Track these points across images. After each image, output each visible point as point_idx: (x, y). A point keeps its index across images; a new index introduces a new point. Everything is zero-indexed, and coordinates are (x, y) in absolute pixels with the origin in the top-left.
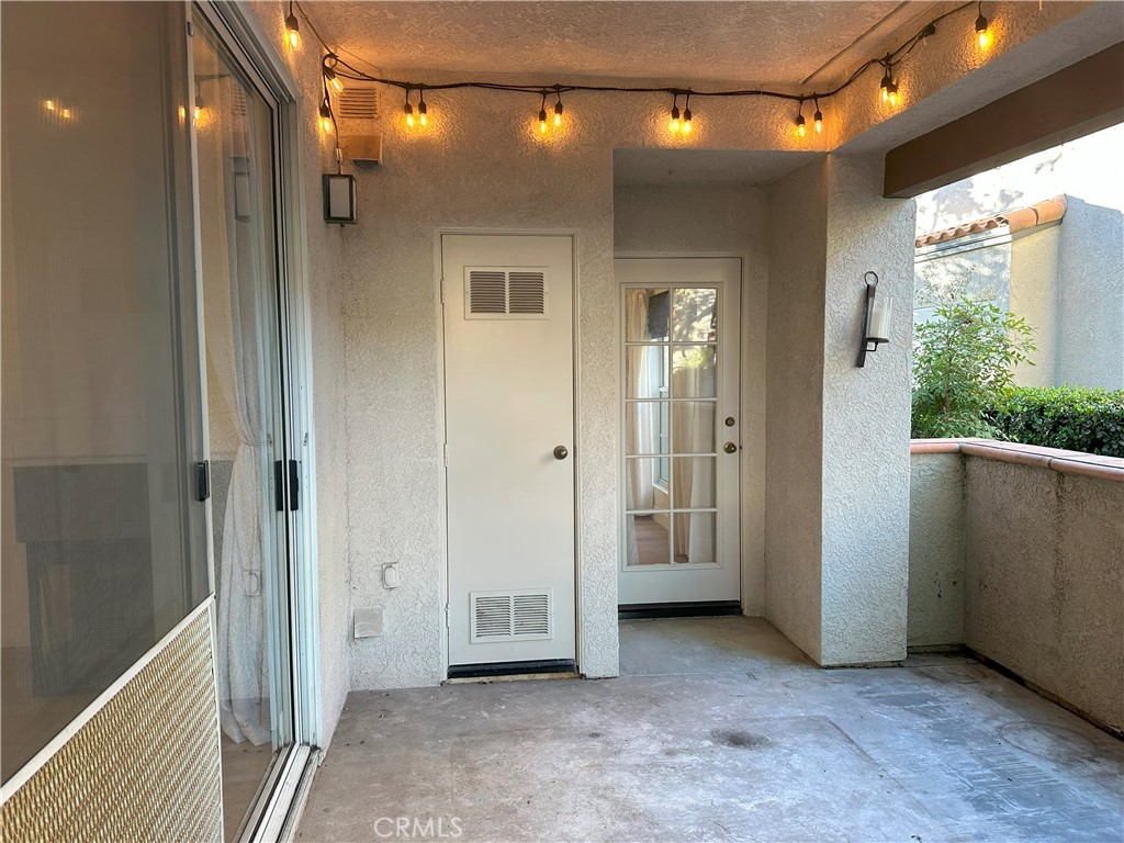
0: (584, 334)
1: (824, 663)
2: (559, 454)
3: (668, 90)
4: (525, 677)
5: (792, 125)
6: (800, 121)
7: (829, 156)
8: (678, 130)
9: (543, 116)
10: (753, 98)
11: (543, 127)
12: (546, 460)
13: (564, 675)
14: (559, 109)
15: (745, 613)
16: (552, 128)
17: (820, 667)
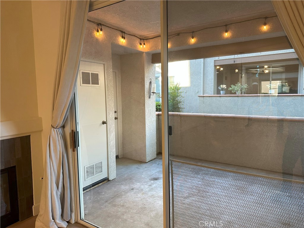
0: (108, 91)
1: (147, 162)
2: (104, 123)
3: (121, 31)
4: (97, 186)
5: (139, 45)
6: (141, 44)
7: (144, 53)
8: (122, 41)
9: (98, 31)
10: (134, 37)
11: (98, 33)
12: (100, 125)
13: (105, 182)
14: (101, 30)
15: (119, 157)
16: (99, 35)
17: (146, 163)
